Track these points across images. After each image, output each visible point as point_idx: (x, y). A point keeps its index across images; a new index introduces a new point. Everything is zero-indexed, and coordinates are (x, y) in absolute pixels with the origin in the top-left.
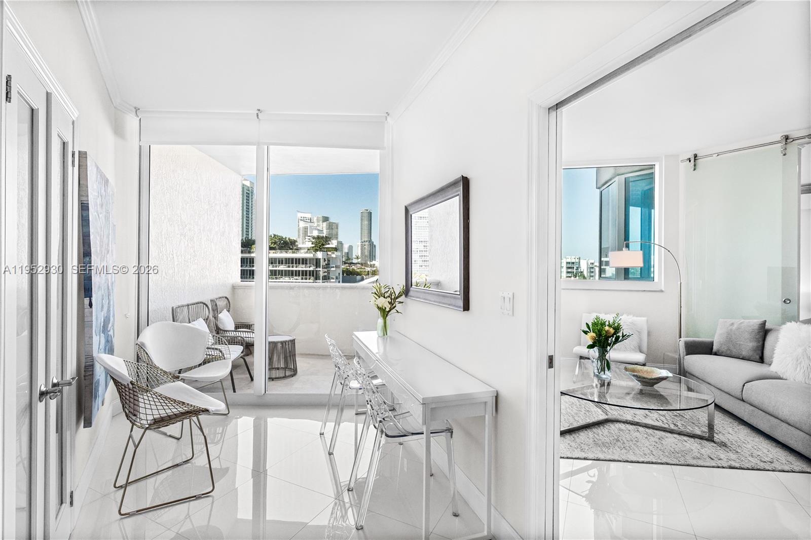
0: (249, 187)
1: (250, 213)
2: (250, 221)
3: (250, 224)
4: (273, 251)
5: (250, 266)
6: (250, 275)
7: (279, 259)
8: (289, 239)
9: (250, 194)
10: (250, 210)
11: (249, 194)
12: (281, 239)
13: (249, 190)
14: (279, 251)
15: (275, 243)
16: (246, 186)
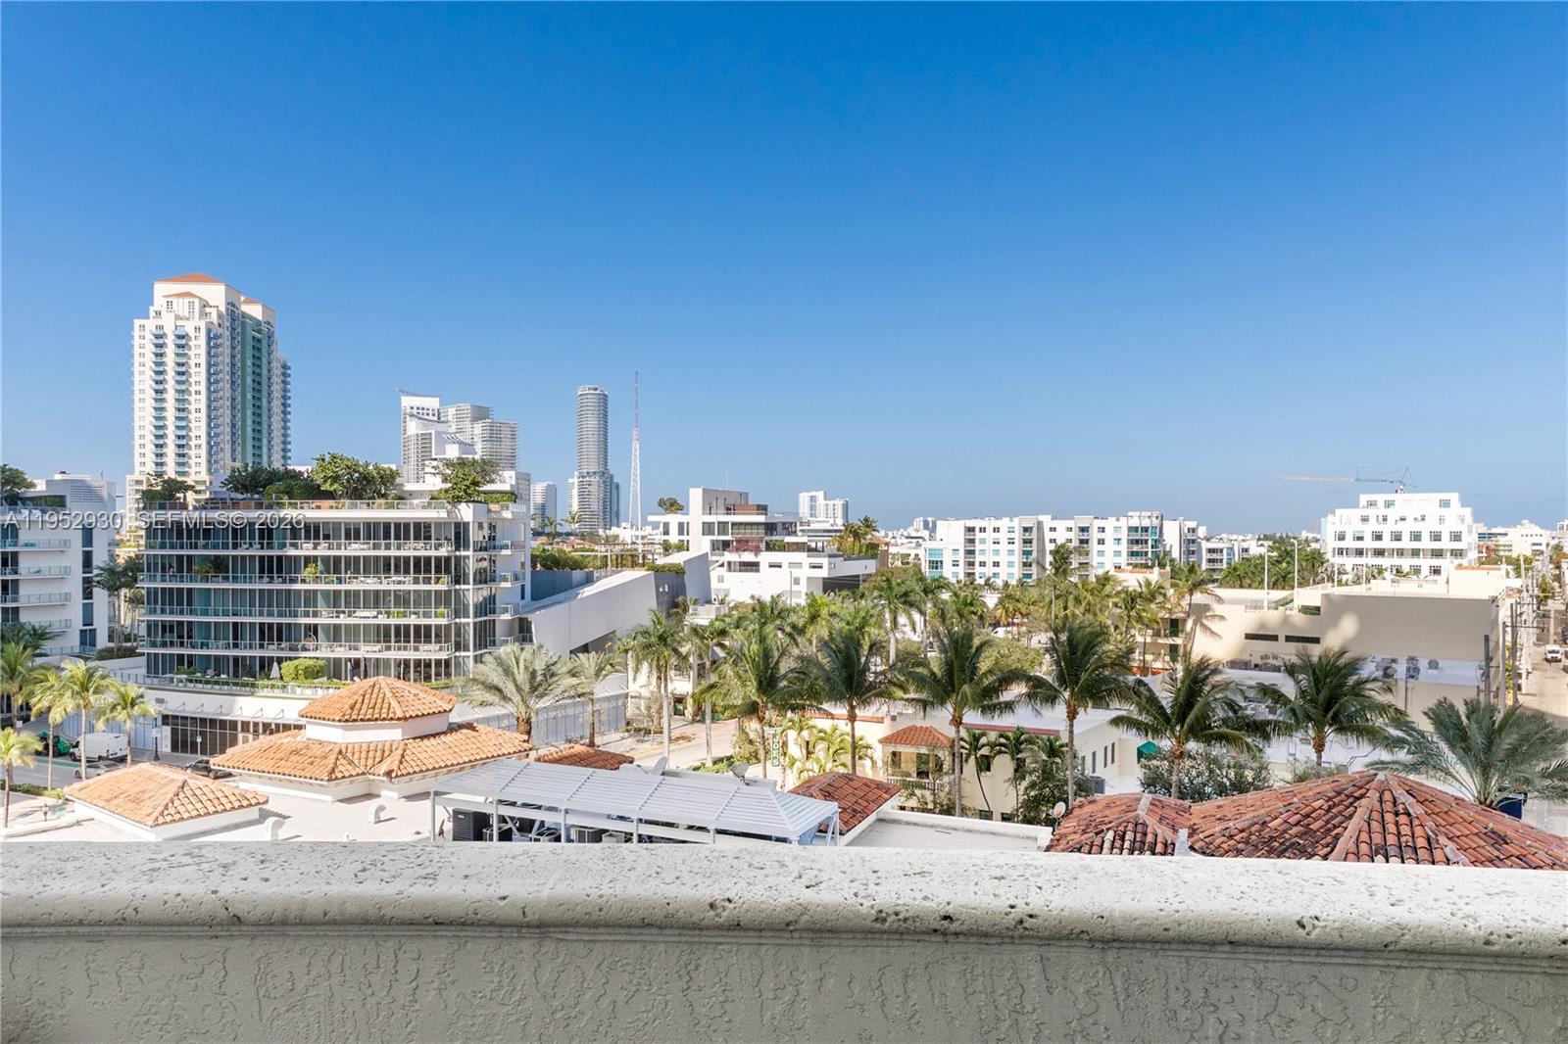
0: (258, 323)
1: (265, 393)
2: (265, 418)
3: (265, 426)
4: (332, 502)
5: (262, 544)
6: (262, 571)
7: (346, 524)
8: (376, 467)
9: (264, 343)
10: (265, 387)
11: (259, 341)
12: (352, 468)
13: (259, 331)
14: (347, 502)
15: (336, 479)
16: (251, 318)
